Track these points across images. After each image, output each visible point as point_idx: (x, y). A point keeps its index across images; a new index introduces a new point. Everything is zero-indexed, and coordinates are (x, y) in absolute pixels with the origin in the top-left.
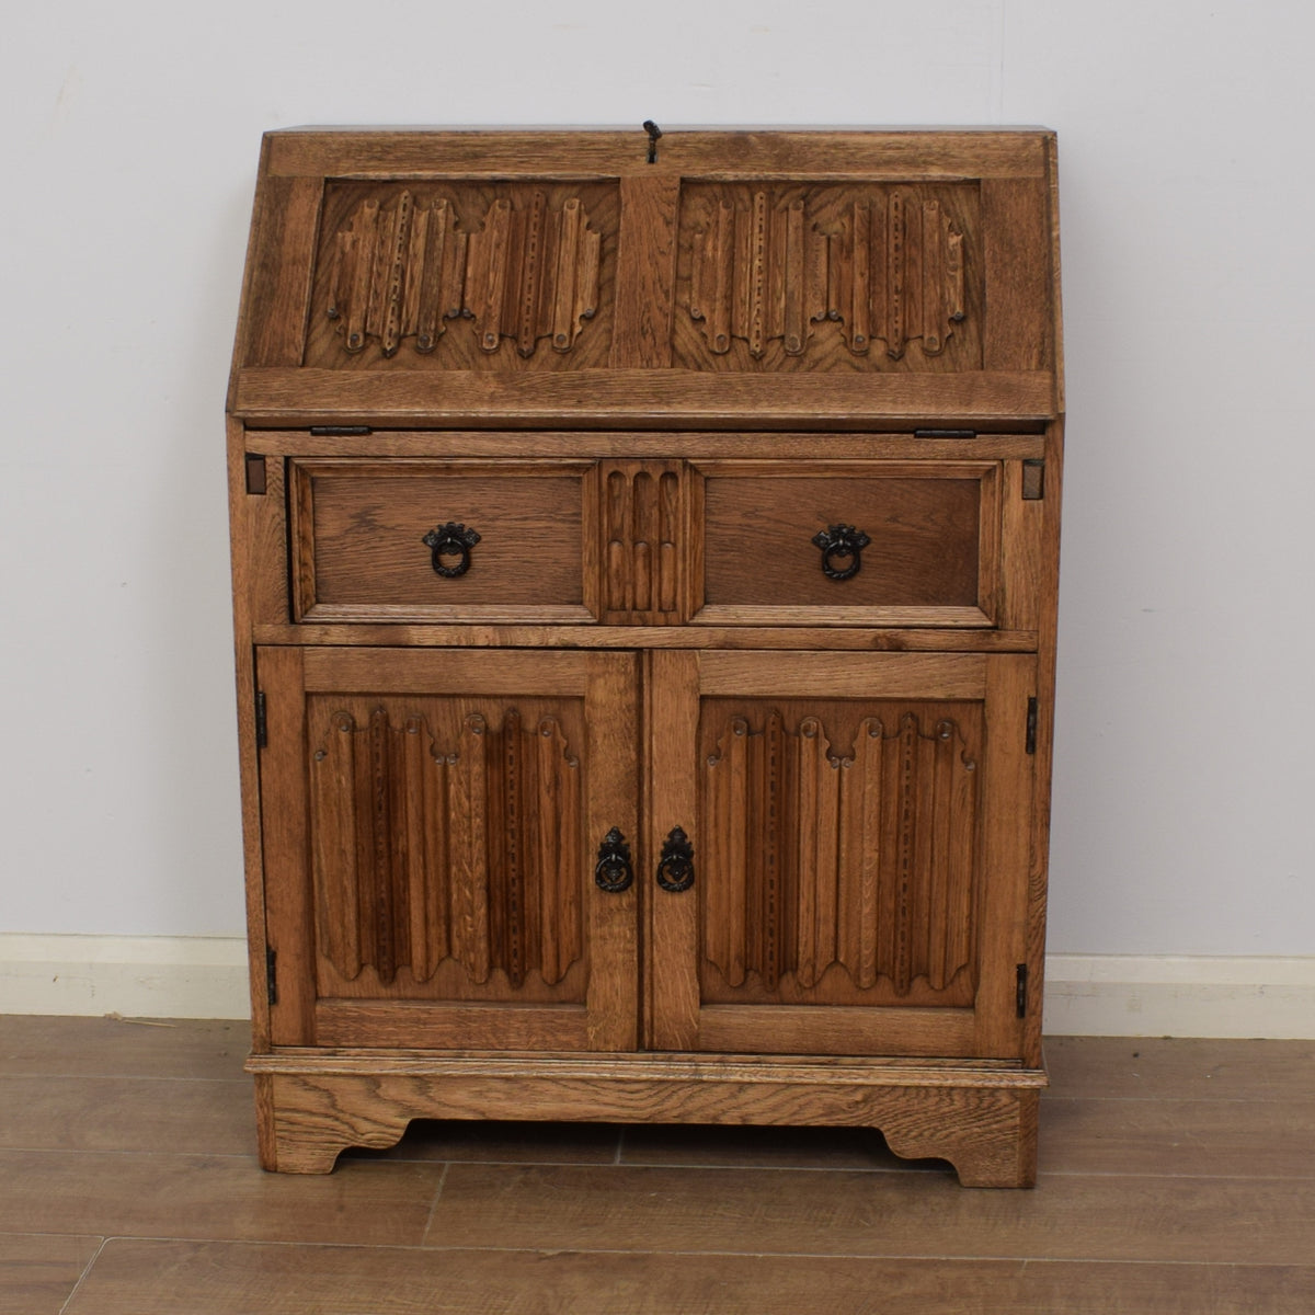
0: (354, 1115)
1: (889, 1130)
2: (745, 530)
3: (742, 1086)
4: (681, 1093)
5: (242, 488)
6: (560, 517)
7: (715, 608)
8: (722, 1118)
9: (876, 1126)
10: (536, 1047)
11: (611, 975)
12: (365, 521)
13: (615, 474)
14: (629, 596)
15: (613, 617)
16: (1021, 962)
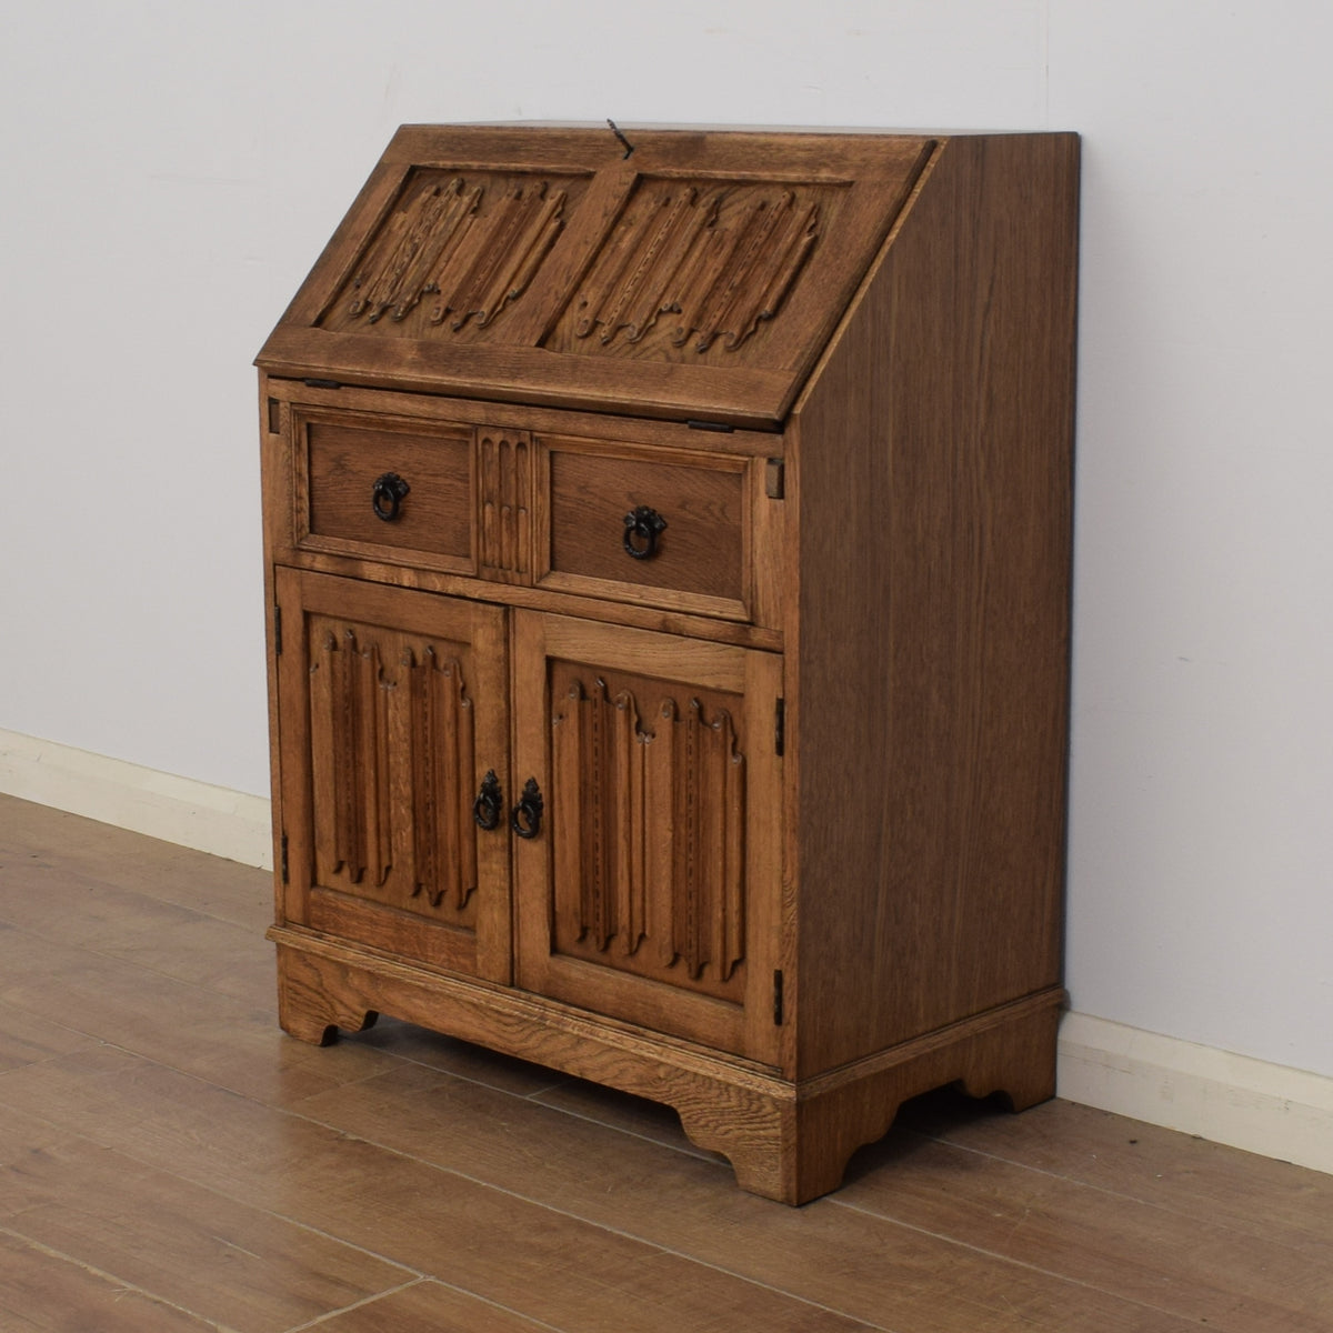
0: (333, 996)
1: (684, 1113)
2: (579, 504)
3: (580, 1040)
4: (538, 1034)
5: (267, 426)
6: (458, 477)
7: (558, 573)
8: (566, 1066)
9: (674, 1106)
10: (445, 964)
11: (492, 909)
12: (339, 464)
13: (486, 441)
14: (497, 555)
15: (486, 573)
16: (778, 968)
